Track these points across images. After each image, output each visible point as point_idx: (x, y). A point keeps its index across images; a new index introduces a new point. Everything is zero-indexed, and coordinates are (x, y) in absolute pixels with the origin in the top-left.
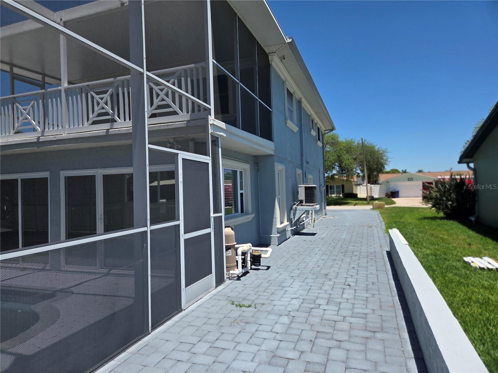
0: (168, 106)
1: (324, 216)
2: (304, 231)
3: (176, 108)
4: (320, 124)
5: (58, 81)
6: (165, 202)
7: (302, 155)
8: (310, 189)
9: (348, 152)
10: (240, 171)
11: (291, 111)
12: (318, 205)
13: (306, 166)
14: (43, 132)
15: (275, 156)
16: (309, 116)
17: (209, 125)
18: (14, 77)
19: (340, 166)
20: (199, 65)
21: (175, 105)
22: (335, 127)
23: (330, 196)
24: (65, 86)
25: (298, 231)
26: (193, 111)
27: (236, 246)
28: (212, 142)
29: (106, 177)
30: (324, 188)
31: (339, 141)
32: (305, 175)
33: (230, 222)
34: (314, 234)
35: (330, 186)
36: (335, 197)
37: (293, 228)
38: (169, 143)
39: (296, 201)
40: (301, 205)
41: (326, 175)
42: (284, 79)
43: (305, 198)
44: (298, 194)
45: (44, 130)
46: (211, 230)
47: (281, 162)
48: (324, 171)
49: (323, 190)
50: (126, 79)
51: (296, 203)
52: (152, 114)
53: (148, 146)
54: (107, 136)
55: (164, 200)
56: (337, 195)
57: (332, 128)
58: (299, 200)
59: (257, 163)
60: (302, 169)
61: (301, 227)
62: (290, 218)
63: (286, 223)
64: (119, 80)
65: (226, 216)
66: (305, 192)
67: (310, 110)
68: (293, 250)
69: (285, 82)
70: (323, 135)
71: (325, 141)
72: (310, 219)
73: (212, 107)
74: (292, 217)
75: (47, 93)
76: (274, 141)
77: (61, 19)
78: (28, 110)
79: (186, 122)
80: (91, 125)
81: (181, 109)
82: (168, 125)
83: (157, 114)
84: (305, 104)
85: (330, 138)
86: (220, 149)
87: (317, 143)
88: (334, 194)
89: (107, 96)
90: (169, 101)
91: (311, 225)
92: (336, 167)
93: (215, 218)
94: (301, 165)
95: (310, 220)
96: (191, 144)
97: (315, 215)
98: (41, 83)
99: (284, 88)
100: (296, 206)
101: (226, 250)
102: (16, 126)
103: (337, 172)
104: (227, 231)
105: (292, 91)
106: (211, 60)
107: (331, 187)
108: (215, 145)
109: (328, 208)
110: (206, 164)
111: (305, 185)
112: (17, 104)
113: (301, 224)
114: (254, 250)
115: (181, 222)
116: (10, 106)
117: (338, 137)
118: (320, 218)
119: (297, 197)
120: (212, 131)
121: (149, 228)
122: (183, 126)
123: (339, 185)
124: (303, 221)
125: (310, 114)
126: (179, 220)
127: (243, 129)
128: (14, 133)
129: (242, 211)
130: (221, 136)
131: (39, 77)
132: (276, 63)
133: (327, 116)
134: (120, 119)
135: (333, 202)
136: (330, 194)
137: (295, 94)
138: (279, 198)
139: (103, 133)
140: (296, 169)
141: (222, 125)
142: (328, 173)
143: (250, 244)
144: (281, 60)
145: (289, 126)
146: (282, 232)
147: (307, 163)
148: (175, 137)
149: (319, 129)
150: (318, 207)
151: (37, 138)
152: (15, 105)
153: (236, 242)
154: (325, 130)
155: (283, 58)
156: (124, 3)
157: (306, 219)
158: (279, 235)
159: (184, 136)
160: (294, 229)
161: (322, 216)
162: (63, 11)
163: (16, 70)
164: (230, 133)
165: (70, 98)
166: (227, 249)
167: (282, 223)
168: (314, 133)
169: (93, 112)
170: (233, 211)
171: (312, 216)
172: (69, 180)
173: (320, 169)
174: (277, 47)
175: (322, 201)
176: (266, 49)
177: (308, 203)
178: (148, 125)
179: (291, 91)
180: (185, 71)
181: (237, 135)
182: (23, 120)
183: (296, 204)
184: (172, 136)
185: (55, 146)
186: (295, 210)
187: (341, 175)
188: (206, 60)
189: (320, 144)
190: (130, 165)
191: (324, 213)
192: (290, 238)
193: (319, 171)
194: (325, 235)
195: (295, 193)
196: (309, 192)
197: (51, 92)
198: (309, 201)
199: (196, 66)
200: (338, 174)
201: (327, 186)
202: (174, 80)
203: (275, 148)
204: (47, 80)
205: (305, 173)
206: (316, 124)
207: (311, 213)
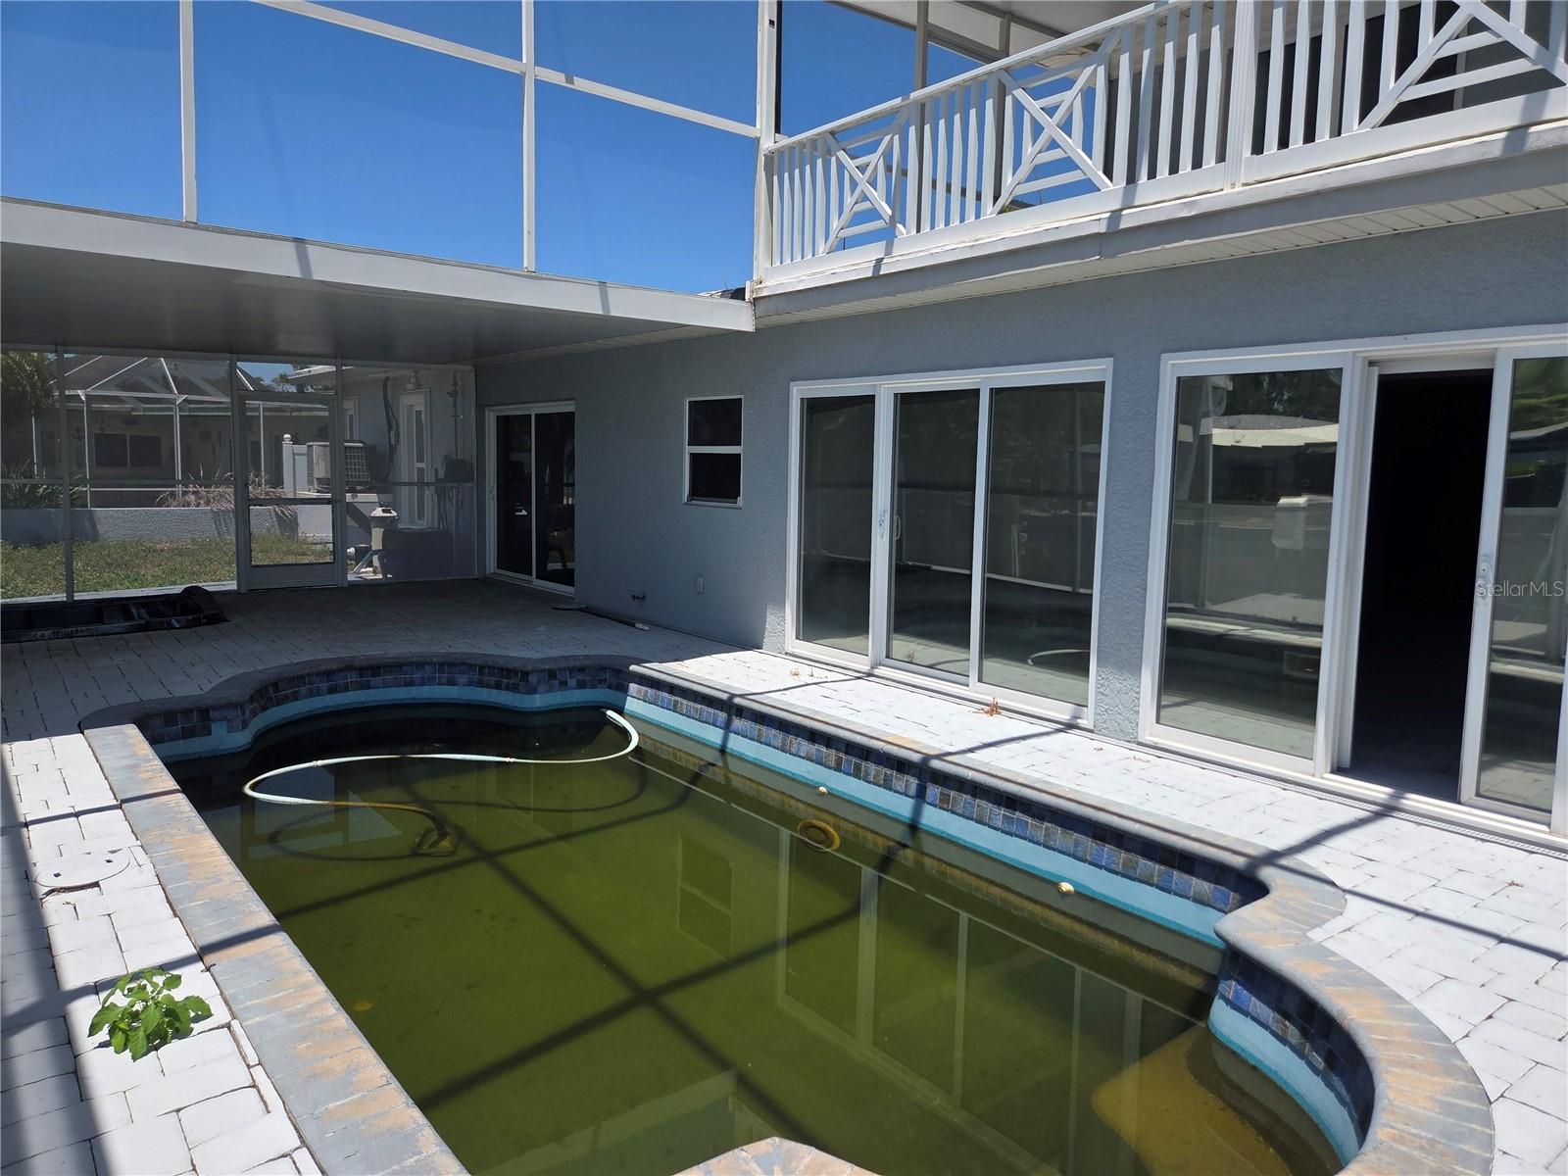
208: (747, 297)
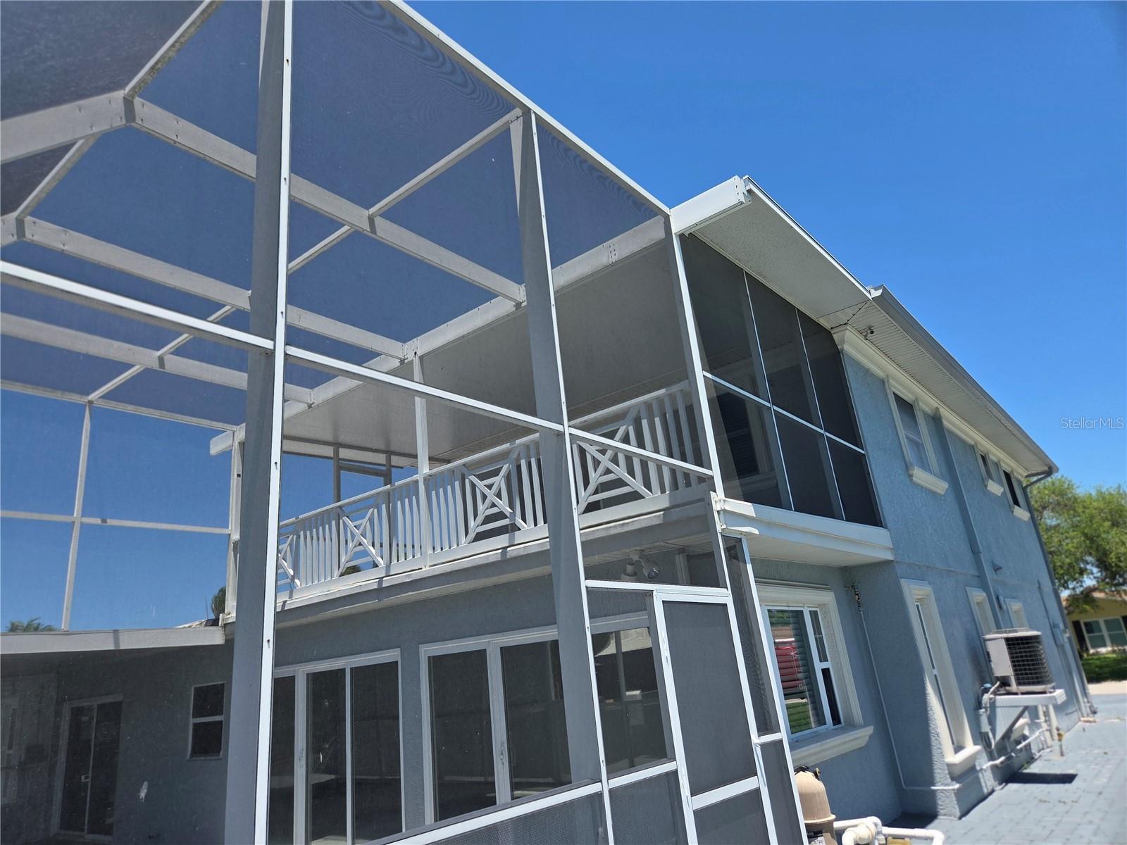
0: (620, 483)
1: (1088, 716)
2: (1034, 769)
3: (637, 484)
4: (1008, 463)
5: (413, 460)
6: (640, 698)
7: (975, 552)
8: (1023, 644)
9: (1115, 524)
10: (810, 611)
11: (918, 446)
12: (1059, 688)
13: (995, 577)
14: (388, 567)
15: (897, 562)
16: (972, 447)
17: (716, 515)
18: (342, 466)
19: (1103, 564)
20: (675, 389)
21: (635, 479)
22: (1054, 464)
23: (1092, 651)
24: (425, 472)
25: (1016, 770)
26: (675, 486)
27: (837, 825)
28: (728, 550)
29: (505, 651)
30: (1068, 635)
31: (1079, 497)
32: (997, 604)
33: (806, 753)
34: (1068, 779)
35: (1087, 624)
36: (1110, 656)
37: (998, 762)
38: (630, 564)
39: (988, 679)
40: (1006, 690)
41: (1065, 594)
42: (881, 374)
43: (1015, 670)
44: (990, 661)
45: (390, 563)
46: (757, 782)
47: (920, 578)
48: (1053, 583)
49: (1066, 640)
50: (532, 441)
51: (988, 685)
52: (588, 504)
53: (585, 583)
54: (505, 563)
55: (637, 692)
56: (1116, 648)
57: (1046, 468)
58: (998, 679)
59: (853, 587)
60: (985, 587)
61: (1023, 756)
62: (981, 733)
63: (971, 748)
64: (520, 445)
65: (794, 735)
66: (1011, 654)
67: (971, 433)
68: (1010, 831)
69: (886, 380)
70: (1024, 490)
71: (1037, 502)
72: (1044, 729)
73: (716, 472)
74: (986, 727)
75: (394, 490)
76: (886, 525)
77: (415, 353)
78: (362, 527)
79: (662, 513)
80: (473, 542)
81: (648, 485)
82: (624, 524)
83: (601, 503)
84: (951, 420)
85: (1047, 492)
86: (749, 567)
87: (1012, 512)
88: (1105, 645)
89: (499, 481)
90: (621, 472)
91: (1051, 747)
92: (1089, 567)
93: (764, 747)
94: (978, 576)
95: (1047, 734)
96: (680, 562)
97: (1056, 715)
98: (384, 468)
99: (886, 395)
100: (992, 696)
101: (809, 837)
102: (343, 560)
103: (1098, 582)
104: (803, 782)
105: (908, 397)
106: (700, 374)
107: (1090, 627)
108: (736, 558)
109: (1094, 689)
110: (719, 607)
111: (1006, 632)
112: (345, 518)
113: (1019, 747)
114: (890, 835)
115: (680, 764)
116: (334, 523)
117: (1070, 487)
118: (1076, 728)
119: (990, 670)
120: (723, 527)
121: (606, 785)
122: (658, 522)
123: (1116, 617)
124: (1025, 738)
125: (973, 443)
126: (674, 759)
127: (799, 509)
128: (340, 576)
129: (836, 719)
130: (747, 534)
131: (381, 459)
132: (852, 345)
133: (1022, 439)
134: (526, 523)
135: (1107, 670)
136: (1093, 647)
137: (920, 404)
138: (935, 676)
139: (495, 556)
140: (965, 589)
141: (747, 508)
142: (1071, 586)
143: (876, 820)
144: (865, 336)
145: (919, 482)
146: (967, 774)
147: (997, 569)
148: (642, 549)
149: (1008, 476)
150: (1060, 694)
151: (377, 580)
152: (341, 521)
153: (833, 813)
154: (1027, 476)
155: (868, 332)
156: (521, 303)
157: (1032, 731)
158: (957, 786)
159: (662, 544)
160: (1002, 763)
161: (1082, 719)
162: (418, 338)
163: (344, 453)
164: (769, 523)
165: (434, 492)
166: (812, 834)
167: (958, 748)
168: (996, 488)
169: (476, 515)
170: (812, 719)
171: (1050, 720)
172: (435, 662)
173: (1041, 580)
174: (850, 312)
175: (1070, 673)
176: (822, 322)
177: (1024, 684)
178: (581, 530)
179: (906, 398)
180: (648, 405)
181: (785, 527)
182: (355, 547)
183: (992, 690)
184: (636, 548)
185: (410, 593)
186: (990, 707)
187: (1113, 589)
188: (688, 374)
189: (1021, 513)
190: (551, 621)
191: (1085, 707)
192: (993, 791)
193: (1039, 587)
194: (1105, 780)
195: (981, 660)
196: (1021, 652)
197: (401, 487)
198: (1028, 679)
199: (670, 392)
200: (1102, 587)
201: (1076, 625)
202: (627, 428)
203: (893, 544)
204: (395, 460)
205: (998, 598)
206: (997, 465)
207: (1044, 712)
208: (220, 623)
